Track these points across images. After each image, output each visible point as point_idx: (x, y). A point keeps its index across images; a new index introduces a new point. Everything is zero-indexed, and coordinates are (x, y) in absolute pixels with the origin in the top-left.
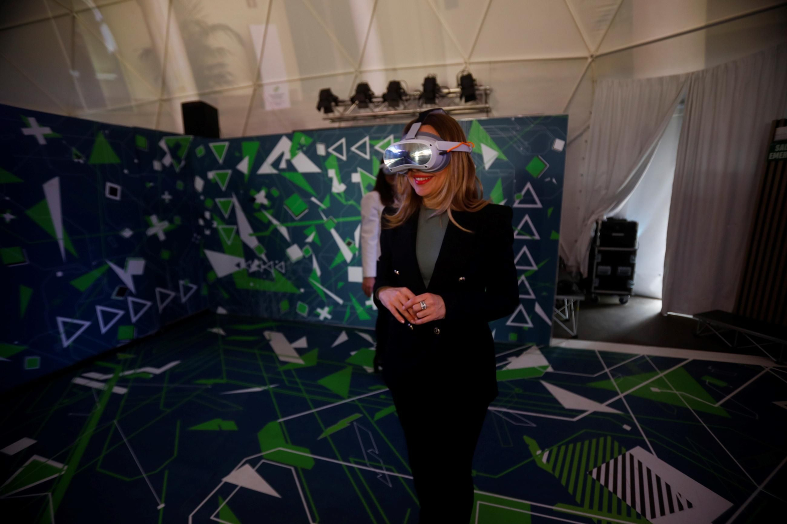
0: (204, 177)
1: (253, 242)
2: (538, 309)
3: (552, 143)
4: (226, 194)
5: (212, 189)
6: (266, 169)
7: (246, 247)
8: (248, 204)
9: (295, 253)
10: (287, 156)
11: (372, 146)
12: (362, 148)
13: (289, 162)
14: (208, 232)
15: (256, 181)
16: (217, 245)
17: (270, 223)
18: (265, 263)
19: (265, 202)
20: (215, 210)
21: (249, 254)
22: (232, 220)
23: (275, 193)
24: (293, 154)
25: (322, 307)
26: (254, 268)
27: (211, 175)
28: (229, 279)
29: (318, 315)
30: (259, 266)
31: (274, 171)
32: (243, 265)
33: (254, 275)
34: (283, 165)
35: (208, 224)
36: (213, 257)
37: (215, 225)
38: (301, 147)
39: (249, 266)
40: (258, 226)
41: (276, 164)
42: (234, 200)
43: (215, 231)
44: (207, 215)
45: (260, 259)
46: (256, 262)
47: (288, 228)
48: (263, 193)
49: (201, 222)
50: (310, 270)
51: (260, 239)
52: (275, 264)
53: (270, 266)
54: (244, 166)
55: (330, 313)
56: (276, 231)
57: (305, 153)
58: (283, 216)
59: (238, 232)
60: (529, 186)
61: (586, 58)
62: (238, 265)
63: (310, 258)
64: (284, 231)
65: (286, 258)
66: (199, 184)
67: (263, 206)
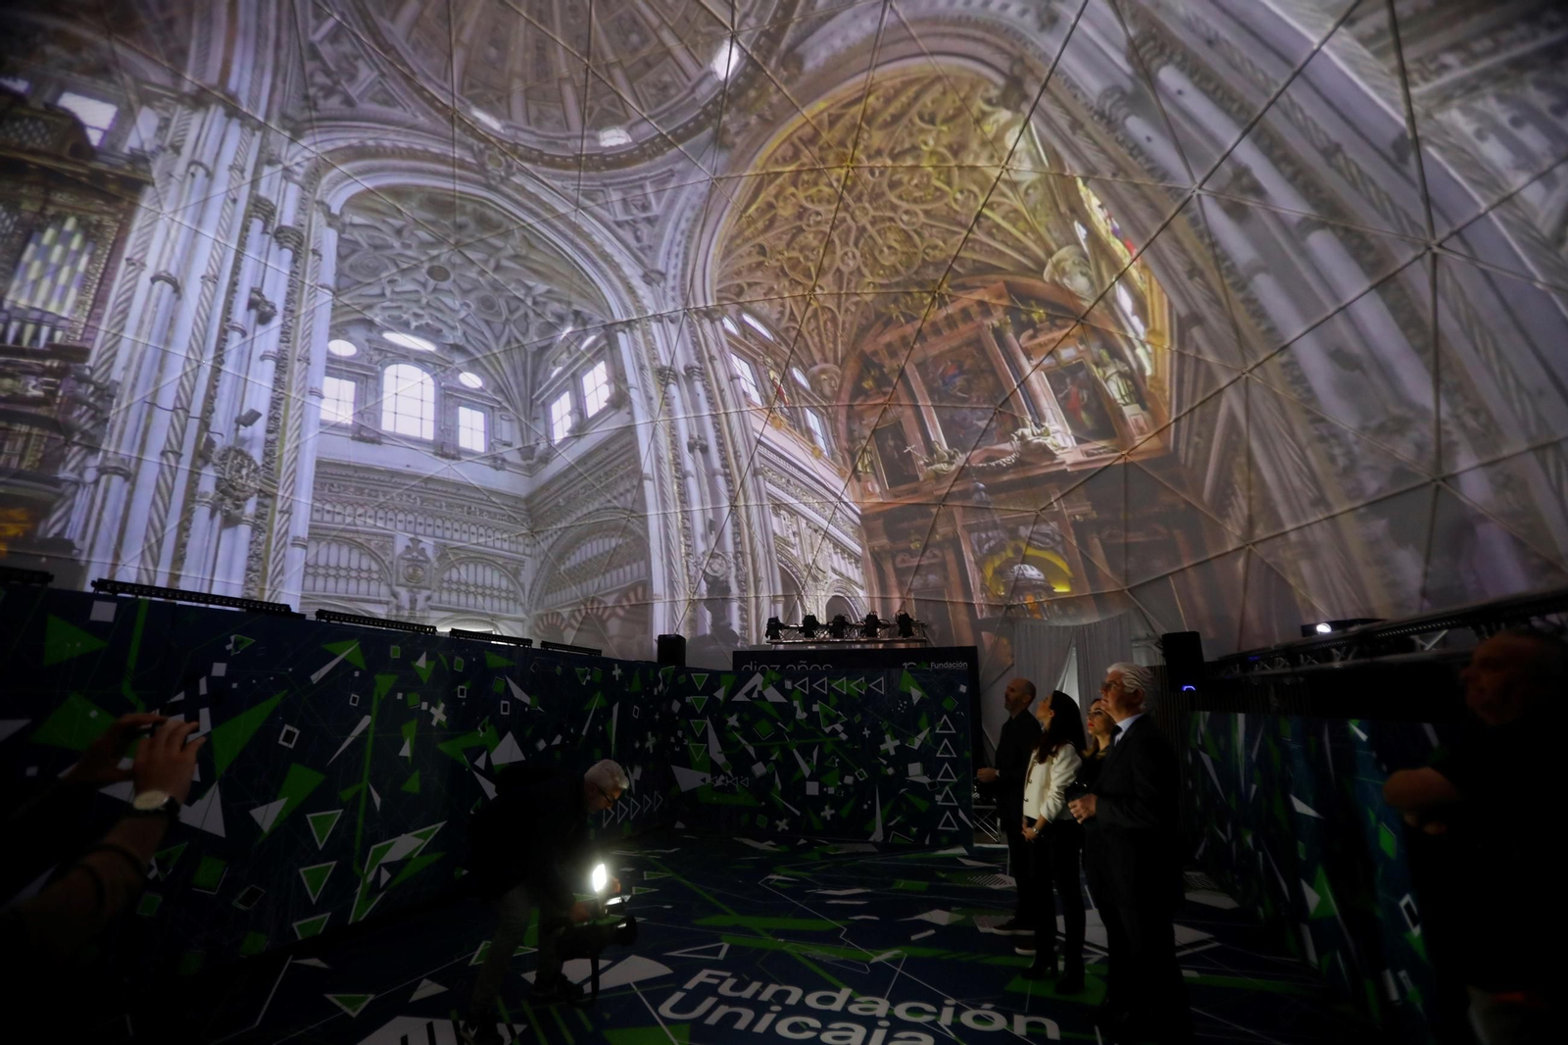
0: (682, 701)
1: (720, 759)
2: (961, 814)
3: (959, 687)
4: (701, 716)
5: (688, 711)
6: (740, 697)
7: (713, 762)
8: (721, 728)
9: (759, 769)
10: (759, 688)
11: (829, 685)
12: (822, 685)
13: (760, 693)
14: (677, 749)
15: (730, 706)
16: (687, 763)
17: (739, 742)
18: (730, 778)
19: (737, 724)
20: (689, 731)
21: (716, 770)
22: (704, 738)
23: (746, 717)
24: (765, 686)
25: (781, 820)
26: (719, 783)
27: (688, 699)
28: (693, 793)
29: (777, 827)
30: (724, 781)
31: (747, 700)
32: (709, 780)
33: (719, 789)
34: (755, 695)
35: (679, 741)
36: (679, 772)
37: (686, 743)
38: (772, 682)
39: (714, 781)
40: (726, 744)
41: (749, 694)
42: (708, 721)
43: (685, 749)
44: (680, 733)
45: (726, 775)
46: (722, 777)
47: (755, 748)
48: (735, 717)
49: (673, 740)
50: (772, 784)
51: (727, 756)
52: (740, 780)
53: (735, 782)
54: (720, 694)
55: (787, 825)
56: (744, 750)
57: (774, 686)
58: (751, 737)
59: (707, 750)
60: (945, 717)
61: (1001, 606)
62: (704, 780)
63: (774, 774)
64: (751, 750)
65: (751, 774)
66: (676, 706)
67: (733, 727)
